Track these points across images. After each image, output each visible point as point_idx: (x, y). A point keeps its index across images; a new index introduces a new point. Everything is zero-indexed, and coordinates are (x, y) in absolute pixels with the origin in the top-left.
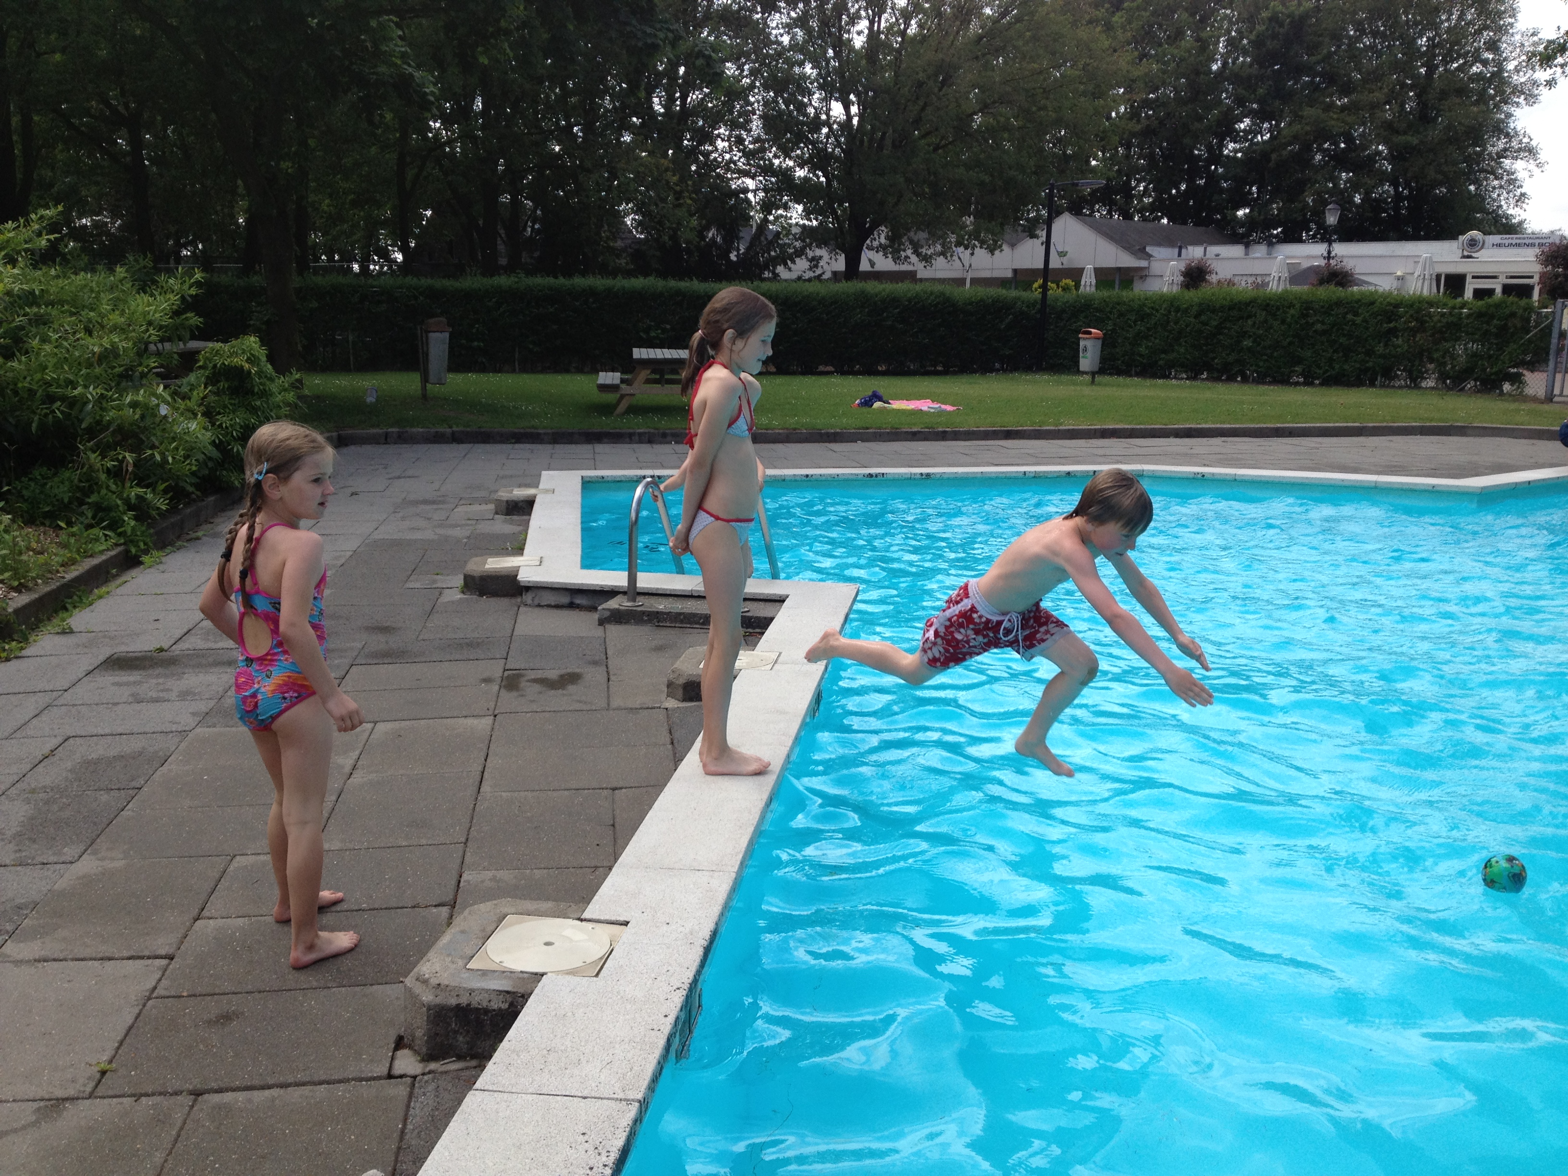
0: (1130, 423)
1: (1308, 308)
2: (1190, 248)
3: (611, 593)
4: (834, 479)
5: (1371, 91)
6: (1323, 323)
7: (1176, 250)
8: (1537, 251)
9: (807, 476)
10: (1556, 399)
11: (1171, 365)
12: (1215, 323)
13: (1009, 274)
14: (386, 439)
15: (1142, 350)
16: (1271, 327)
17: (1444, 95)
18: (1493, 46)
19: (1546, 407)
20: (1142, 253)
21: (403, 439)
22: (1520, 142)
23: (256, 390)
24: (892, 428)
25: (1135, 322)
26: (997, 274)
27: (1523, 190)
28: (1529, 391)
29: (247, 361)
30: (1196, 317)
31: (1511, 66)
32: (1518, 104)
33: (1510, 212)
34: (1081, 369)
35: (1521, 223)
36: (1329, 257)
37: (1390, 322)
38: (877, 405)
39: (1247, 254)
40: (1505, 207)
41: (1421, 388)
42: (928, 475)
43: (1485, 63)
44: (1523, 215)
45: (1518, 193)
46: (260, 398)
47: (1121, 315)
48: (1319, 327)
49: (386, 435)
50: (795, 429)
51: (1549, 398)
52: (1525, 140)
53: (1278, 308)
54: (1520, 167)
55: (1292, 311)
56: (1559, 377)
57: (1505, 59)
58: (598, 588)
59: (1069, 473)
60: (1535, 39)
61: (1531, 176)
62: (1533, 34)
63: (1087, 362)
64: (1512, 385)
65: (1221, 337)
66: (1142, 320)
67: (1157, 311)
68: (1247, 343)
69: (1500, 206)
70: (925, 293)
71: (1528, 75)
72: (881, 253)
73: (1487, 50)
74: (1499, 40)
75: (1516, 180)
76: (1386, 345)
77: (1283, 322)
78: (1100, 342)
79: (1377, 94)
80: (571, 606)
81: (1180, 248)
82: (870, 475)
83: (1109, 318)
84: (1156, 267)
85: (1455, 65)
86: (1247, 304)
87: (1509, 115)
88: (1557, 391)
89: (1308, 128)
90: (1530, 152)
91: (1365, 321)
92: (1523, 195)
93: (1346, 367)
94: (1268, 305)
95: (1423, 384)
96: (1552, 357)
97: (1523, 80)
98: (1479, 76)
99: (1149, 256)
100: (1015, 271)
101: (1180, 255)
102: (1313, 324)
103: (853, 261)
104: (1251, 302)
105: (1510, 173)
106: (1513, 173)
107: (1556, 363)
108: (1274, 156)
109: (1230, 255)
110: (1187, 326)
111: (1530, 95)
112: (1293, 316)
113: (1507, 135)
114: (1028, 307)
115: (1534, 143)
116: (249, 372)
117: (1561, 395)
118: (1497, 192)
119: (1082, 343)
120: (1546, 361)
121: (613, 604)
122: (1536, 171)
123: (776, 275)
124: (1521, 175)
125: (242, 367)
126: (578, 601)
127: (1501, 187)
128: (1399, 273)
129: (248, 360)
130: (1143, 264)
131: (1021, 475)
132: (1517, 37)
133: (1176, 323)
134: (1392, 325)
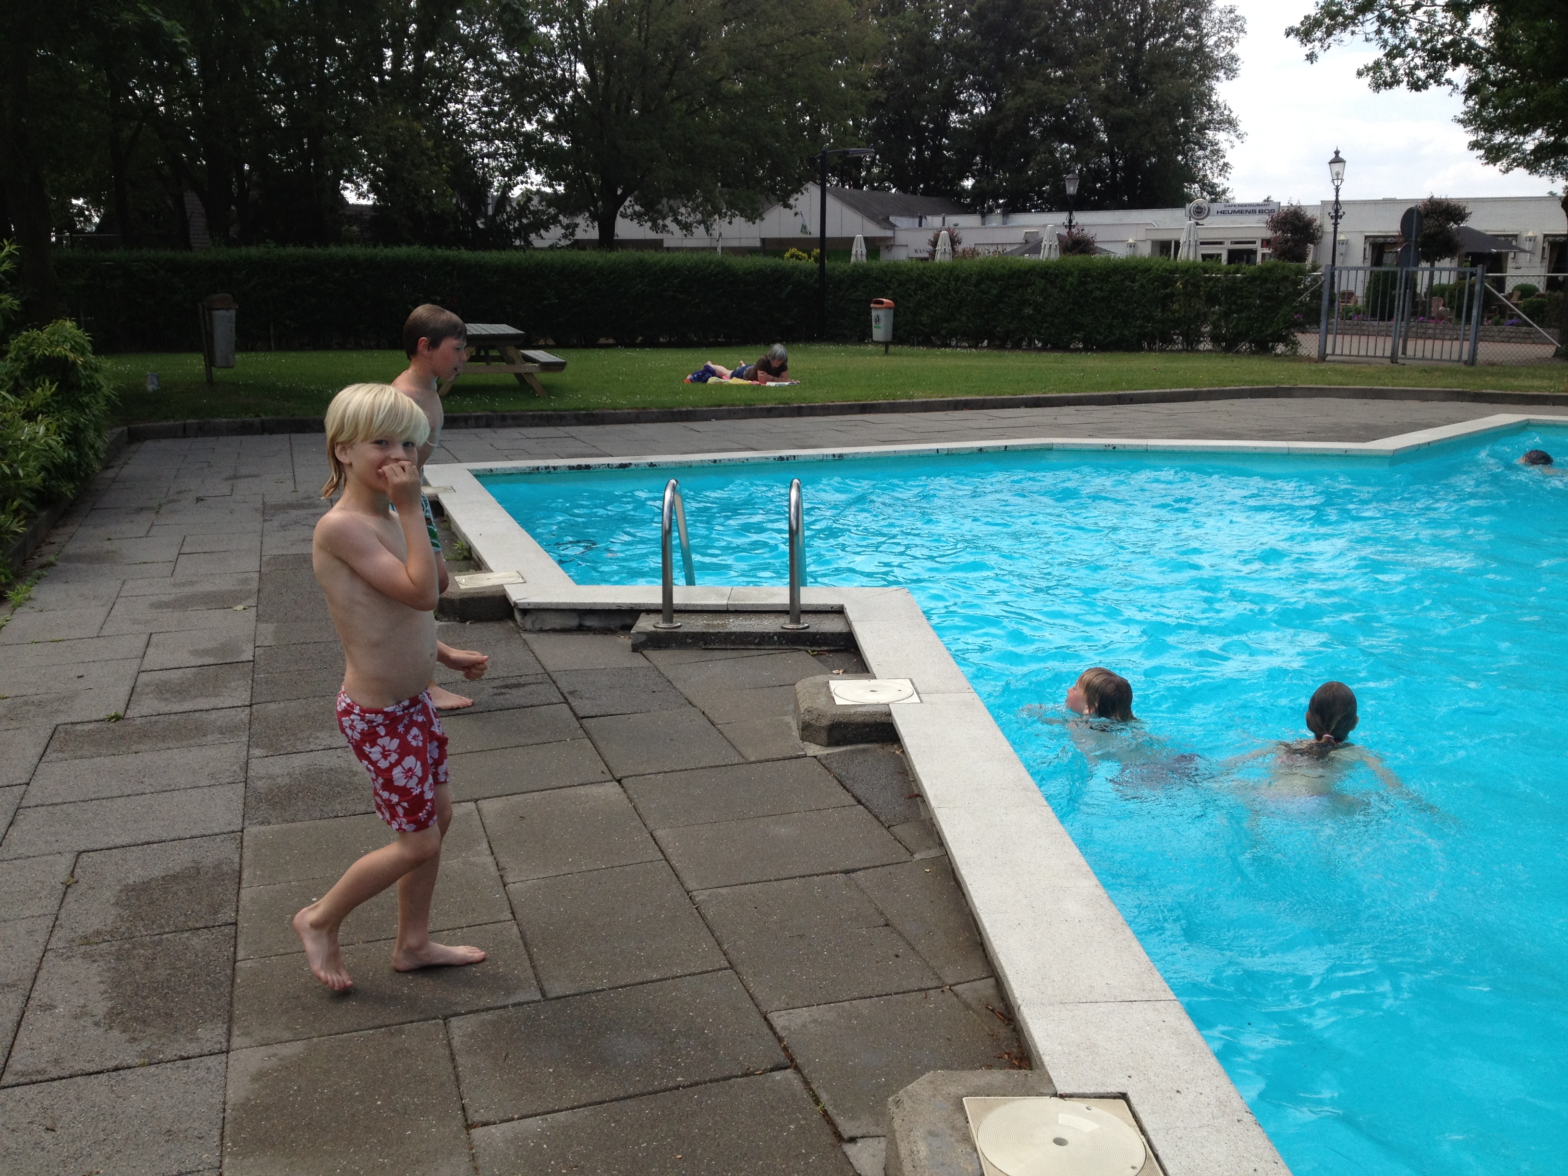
0: (978, 394)
1: (1086, 276)
2: (929, 218)
3: (633, 612)
4: (744, 463)
5: (1088, 64)
6: (1101, 290)
7: (917, 220)
8: (1267, 217)
9: (715, 461)
10: (1328, 358)
11: (953, 334)
12: (995, 292)
13: (758, 244)
14: (184, 432)
15: (925, 319)
16: (1050, 295)
17: (1153, 67)
18: (1195, 22)
19: (1322, 366)
20: (885, 222)
21: (203, 431)
22: (1222, 114)
23: (83, 383)
24: (746, 405)
25: (915, 291)
26: (745, 243)
27: (1226, 160)
28: (1302, 351)
29: (71, 350)
30: (976, 286)
31: (1211, 41)
32: (1218, 78)
33: (1215, 181)
34: (875, 338)
35: (1224, 192)
36: (1070, 226)
37: (1166, 288)
38: (712, 380)
39: (983, 223)
40: (1210, 176)
41: (1198, 351)
42: (841, 456)
43: (1188, 38)
44: (1226, 184)
45: (1221, 162)
46: (88, 393)
47: (901, 284)
48: (1097, 293)
49: (185, 428)
50: (644, 408)
51: (1322, 357)
52: (1226, 112)
53: (1057, 276)
54: (1221, 137)
55: (1070, 279)
56: (1330, 338)
57: (1207, 35)
58: (614, 608)
59: (981, 450)
60: (1232, 15)
61: (1232, 147)
62: (1231, 12)
63: (880, 331)
64: (1286, 346)
65: (1001, 305)
66: (922, 290)
67: (937, 280)
68: (1028, 311)
69: (1205, 176)
70: (704, 262)
71: (1227, 50)
72: (636, 221)
73: (1189, 26)
74: (1200, 17)
75: (1218, 150)
76: (1163, 311)
77: (1062, 289)
78: (892, 311)
79: (1093, 67)
80: (581, 629)
81: (921, 218)
82: (781, 458)
83: (889, 288)
84: (902, 237)
85: (1162, 39)
86: (1026, 273)
87: (1211, 89)
88: (1329, 351)
89: (1030, 101)
90: (1230, 123)
91: (1142, 286)
92: (1226, 164)
93: (1126, 332)
94: (1046, 273)
95: (1201, 347)
96: (1323, 318)
97: (1222, 55)
98: (1182, 51)
99: (893, 227)
100: (763, 240)
101: (920, 225)
102: (1091, 292)
103: (607, 229)
104: (1029, 271)
105: (1213, 143)
106: (1217, 144)
107: (1328, 324)
108: (1000, 128)
109: (969, 225)
110: (967, 295)
111: (1230, 70)
112: (1071, 284)
113: (1210, 108)
114: (806, 276)
115: (1233, 115)
116: (74, 363)
117: (1333, 354)
118: (1202, 161)
119: (874, 313)
120: (1317, 322)
121: (645, 624)
122: (1237, 142)
123: (529, 243)
124: (1223, 146)
125: (66, 357)
126: (588, 623)
127: (1206, 157)
128: (1131, 241)
129: (73, 349)
130: (889, 233)
131: (934, 453)
132: (1216, 14)
133: (956, 292)
134: (1168, 291)
